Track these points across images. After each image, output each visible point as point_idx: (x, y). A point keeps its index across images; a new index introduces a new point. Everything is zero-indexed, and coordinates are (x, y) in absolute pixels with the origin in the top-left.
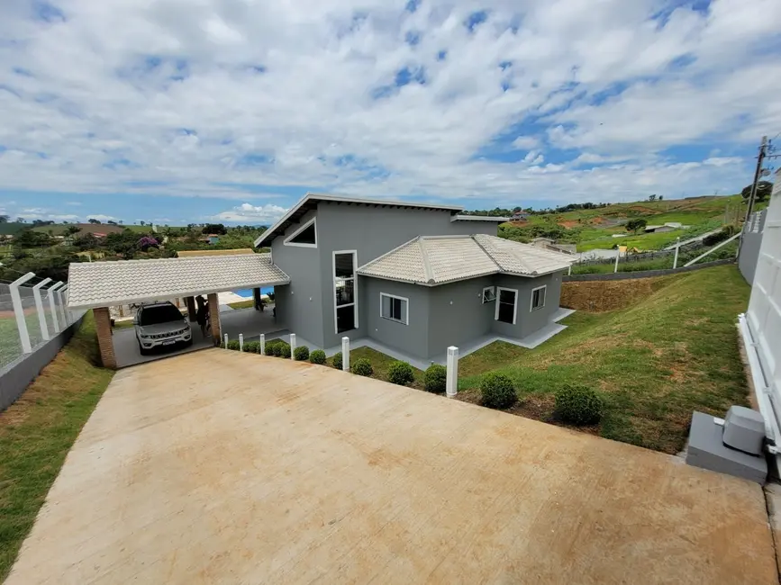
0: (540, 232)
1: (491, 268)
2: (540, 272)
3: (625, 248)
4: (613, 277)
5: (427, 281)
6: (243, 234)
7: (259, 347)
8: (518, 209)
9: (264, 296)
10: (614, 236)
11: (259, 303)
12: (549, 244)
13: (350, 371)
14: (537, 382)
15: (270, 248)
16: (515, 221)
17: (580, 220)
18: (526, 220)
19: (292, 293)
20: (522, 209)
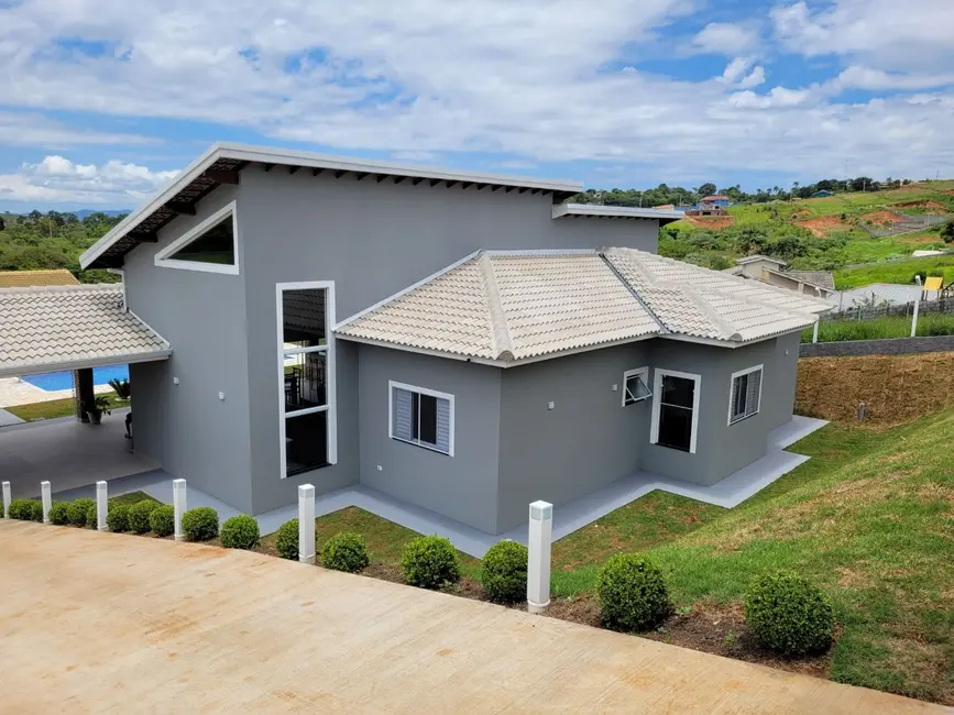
0: (758, 243)
1: (641, 327)
2: (749, 335)
3: (939, 280)
4: (904, 347)
5: (495, 357)
6: (45, 231)
7: (94, 511)
8: (708, 190)
9: (101, 389)
10: (918, 253)
11: (89, 406)
12: (777, 268)
13: (317, 563)
14: (716, 576)
15: (121, 272)
16: (701, 216)
17: (843, 217)
18: (726, 213)
19: (176, 380)
20: (718, 189)
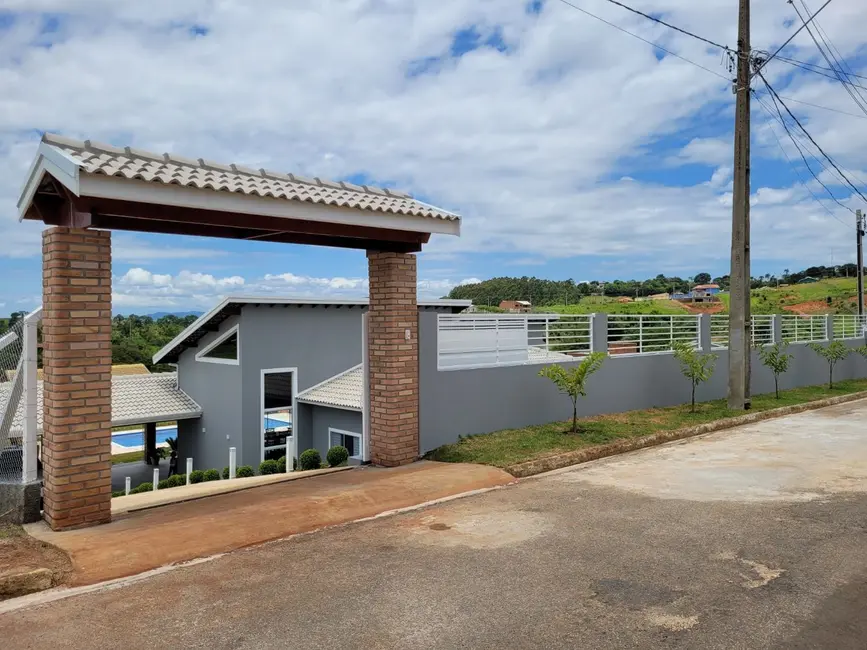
6: (126, 332)
8: (703, 278)
11: (152, 454)
15: (176, 365)
16: (694, 303)
17: (829, 299)
18: (717, 300)
19: (204, 430)
20: (713, 278)
